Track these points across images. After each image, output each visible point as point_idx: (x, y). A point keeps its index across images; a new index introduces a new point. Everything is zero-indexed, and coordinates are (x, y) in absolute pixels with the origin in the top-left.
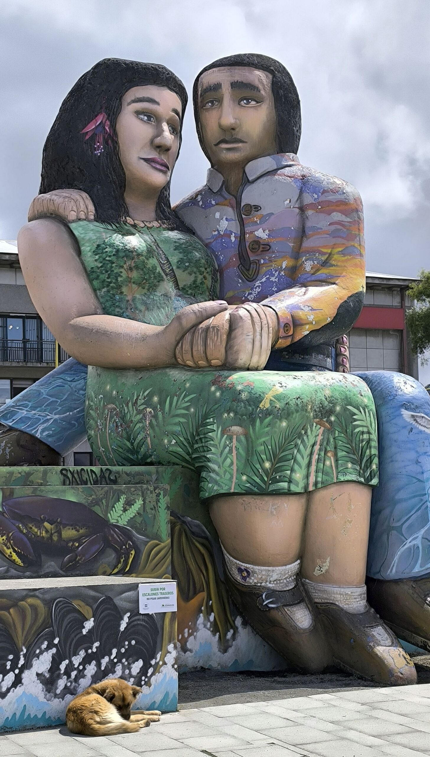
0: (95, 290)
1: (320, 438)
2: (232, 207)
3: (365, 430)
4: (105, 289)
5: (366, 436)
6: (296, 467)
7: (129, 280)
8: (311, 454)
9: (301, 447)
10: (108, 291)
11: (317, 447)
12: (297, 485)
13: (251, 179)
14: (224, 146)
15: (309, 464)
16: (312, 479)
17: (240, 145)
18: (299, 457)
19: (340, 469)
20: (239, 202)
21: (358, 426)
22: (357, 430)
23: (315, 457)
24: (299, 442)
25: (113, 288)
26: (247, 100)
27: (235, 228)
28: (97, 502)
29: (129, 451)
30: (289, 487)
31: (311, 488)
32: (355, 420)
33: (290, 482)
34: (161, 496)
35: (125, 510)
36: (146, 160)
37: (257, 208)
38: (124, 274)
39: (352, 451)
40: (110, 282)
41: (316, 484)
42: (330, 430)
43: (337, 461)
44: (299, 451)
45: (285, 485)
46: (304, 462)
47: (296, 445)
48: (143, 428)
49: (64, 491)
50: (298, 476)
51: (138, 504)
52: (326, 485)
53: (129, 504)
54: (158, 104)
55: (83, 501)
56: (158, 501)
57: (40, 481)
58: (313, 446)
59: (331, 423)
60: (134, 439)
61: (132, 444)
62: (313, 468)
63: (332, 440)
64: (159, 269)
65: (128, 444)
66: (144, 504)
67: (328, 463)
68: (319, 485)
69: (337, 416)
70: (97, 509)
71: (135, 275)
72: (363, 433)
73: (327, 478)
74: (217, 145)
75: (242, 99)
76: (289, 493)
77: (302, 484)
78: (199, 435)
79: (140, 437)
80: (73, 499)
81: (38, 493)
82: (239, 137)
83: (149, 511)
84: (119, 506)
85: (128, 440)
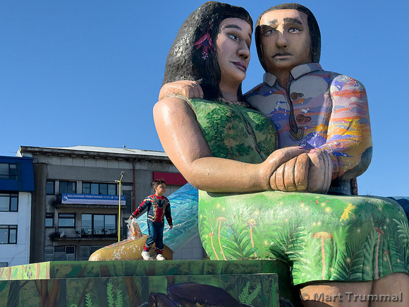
0: (207, 142)
1: (379, 241)
2: (283, 94)
3: (405, 236)
4: (214, 141)
5: (405, 240)
6: (366, 262)
7: (228, 135)
8: (374, 252)
9: (368, 247)
10: (216, 143)
11: (377, 248)
12: (368, 274)
13: (295, 78)
14: (279, 57)
15: (373, 260)
16: (377, 271)
17: (289, 56)
18: (367, 255)
19: (393, 263)
20: (288, 92)
21: (401, 233)
22: (400, 236)
23: (377, 255)
24: (367, 244)
25: (218, 140)
26: (294, 29)
27: (286, 107)
28: (231, 287)
29: (236, 249)
30: (363, 276)
31: (377, 277)
32: (399, 229)
33: (363, 273)
34: (273, 283)
35: (250, 293)
36: (234, 63)
37: (301, 95)
38: (226, 132)
39: (398, 251)
40: (217, 137)
41: (379, 274)
42: (384, 236)
43: (390, 257)
44: (367, 250)
45: (360, 275)
46: (371, 258)
47: (365, 246)
48: (248, 233)
49: (209, 279)
50: (368, 268)
51: (258, 288)
52: (385, 275)
53: (252, 288)
54: (240, 29)
55: (222, 287)
56: (271, 286)
57: (186, 271)
58: (375, 247)
59: (384, 230)
60: (240, 241)
61: (239, 244)
62: (377, 262)
63: (386, 243)
64: (245, 130)
65: (236, 244)
66: (262, 288)
67: (385, 259)
68: (382, 275)
69: (388, 226)
70: (231, 292)
71: (232, 132)
72: (404, 238)
73: (386, 270)
74: (273, 57)
75: (291, 29)
76: (363, 281)
77: (371, 274)
78: (292, 238)
79: (244, 240)
80: (215, 285)
81: (192, 280)
82: (288, 52)
83: (265, 293)
84: (246, 290)
85: (236, 241)
